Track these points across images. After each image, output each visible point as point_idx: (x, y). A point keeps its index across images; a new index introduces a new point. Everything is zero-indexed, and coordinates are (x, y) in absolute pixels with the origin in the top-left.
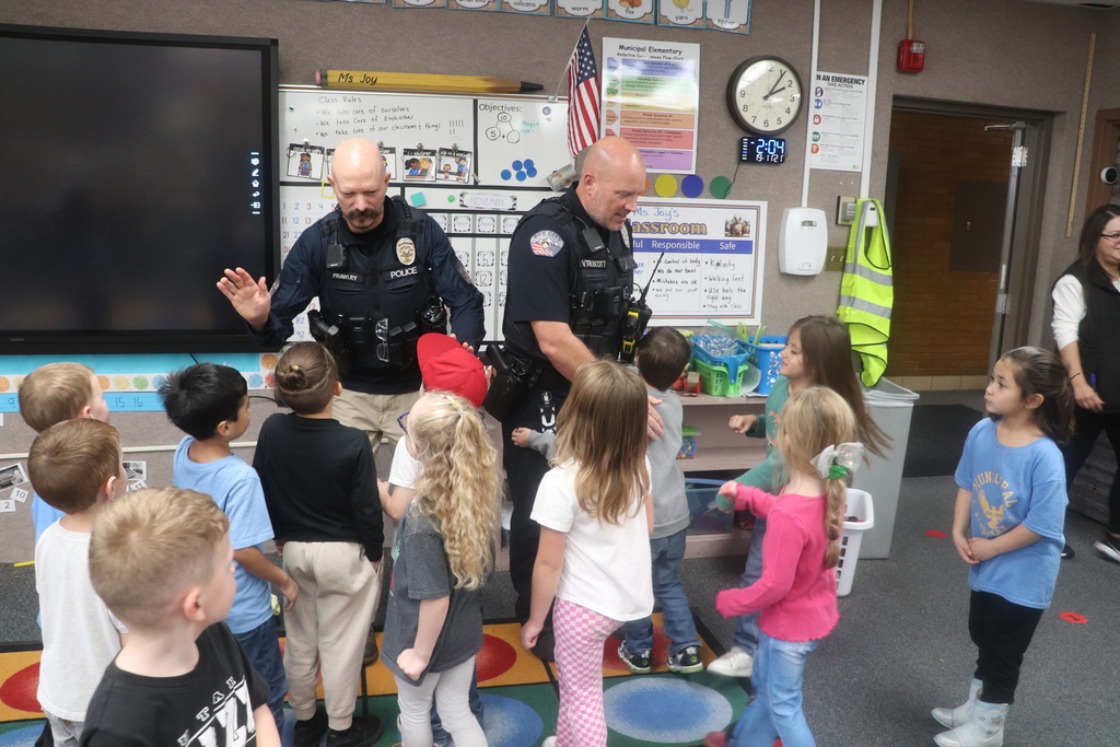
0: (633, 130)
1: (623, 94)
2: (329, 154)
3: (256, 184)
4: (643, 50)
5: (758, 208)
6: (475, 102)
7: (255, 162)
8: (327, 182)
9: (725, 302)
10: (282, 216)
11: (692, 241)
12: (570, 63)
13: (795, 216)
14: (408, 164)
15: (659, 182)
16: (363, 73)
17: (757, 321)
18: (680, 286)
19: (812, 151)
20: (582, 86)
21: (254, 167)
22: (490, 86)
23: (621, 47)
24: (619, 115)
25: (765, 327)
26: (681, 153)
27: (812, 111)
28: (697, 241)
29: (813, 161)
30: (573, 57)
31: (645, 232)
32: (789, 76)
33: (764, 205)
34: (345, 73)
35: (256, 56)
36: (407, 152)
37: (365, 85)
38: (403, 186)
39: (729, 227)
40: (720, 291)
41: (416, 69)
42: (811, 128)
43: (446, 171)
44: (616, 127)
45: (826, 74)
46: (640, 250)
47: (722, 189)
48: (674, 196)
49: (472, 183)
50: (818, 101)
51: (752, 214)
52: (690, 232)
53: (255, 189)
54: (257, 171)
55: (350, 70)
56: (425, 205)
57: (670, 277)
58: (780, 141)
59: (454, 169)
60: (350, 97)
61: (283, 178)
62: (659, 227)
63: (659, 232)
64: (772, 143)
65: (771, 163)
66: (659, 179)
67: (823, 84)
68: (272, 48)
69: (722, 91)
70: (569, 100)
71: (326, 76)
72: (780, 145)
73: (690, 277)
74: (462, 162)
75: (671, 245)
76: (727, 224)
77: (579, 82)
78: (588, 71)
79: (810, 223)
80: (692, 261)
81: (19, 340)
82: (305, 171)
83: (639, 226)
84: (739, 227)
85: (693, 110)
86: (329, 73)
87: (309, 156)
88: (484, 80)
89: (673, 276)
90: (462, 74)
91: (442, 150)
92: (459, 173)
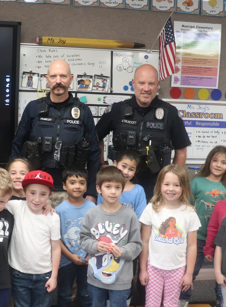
0: (188, 67)
1: (184, 49)
2: (41, 77)
3: (8, 91)
4: (194, 27)
6: (112, 52)
7: (8, 80)
8: (40, 90)
10: (19, 106)
11: (215, 122)
12: (160, 34)
14: (79, 82)
15: (200, 94)
16: (59, 38)
18: (209, 144)
20: (168, 46)
21: (7, 83)
22: (119, 44)
23: (183, 26)
24: (181, 59)
26: (211, 78)
28: (218, 122)
30: (162, 31)
31: (193, 117)
34: (50, 38)
35: (11, 30)
36: (79, 76)
37: (60, 44)
38: (76, 93)
41: (83, 36)
43: (97, 86)
44: (179, 65)
46: (188, 126)
48: (207, 100)
49: (109, 92)
52: (215, 118)
53: (7, 93)
54: (8, 84)
55: (52, 36)
56: (87, 102)
57: (204, 139)
59: (101, 85)
60: (52, 49)
61: (20, 88)
62: (199, 115)
63: (199, 117)
66: (201, 90)
68: (18, 26)
70: (160, 52)
71: (41, 40)
73: (214, 140)
74: (105, 82)
75: (205, 124)
77: (166, 44)
78: (171, 39)
80: (215, 132)
82: (29, 84)
83: (189, 114)
85: (217, 56)
86: (43, 38)
87: (32, 78)
88: (116, 42)
89: (206, 139)
90: (106, 39)
91: (95, 75)
92: (104, 87)
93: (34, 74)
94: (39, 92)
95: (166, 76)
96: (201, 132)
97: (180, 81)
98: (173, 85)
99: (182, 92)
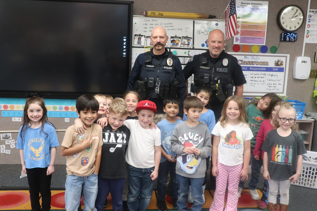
0: (245, 31)
1: (242, 18)
2: (147, 38)
3: (125, 47)
4: (249, 4)
5: (286, 57)
6: (194, 21)
8: (146, 47)
9: (274, 88)
10: (132, 57)
11: (263, 67)
12: (226, 9)
13: (299, 59)
14: (172, 41)
15: (253, 49)
16: (159, 12)
17: (285, 95)
18: (259, 82)
19: (306, 37)
20: (231, 17)
21: (124, 42)
22: (199, 16)
23: (242, 3)
24: (240, 26)
25: (287, 97)
26: (261, 38)
27: (307, 23)
28: (265, 68)
29: (306, 40)
30: (228, 7)
31: (248, 64)
32: (299, 11)
33: (288, 56)
36: (172, 37)
37: (159, 16)
38: (170, 48)
39: (276, 63)
40: (272, 84)
41: (175, 11)
42: (306, 29)
43: (184, 44)
44: (239, 30)
45: (313, 10)
46: (244, 70)
47: (274, 50)
48: (258, 53)
49: (192, 48)
50: (309, 19)
51: (284, 59)
52: (263, 65)
53: (124, 49)
54: (125, 43)
55: (154, 11)
56: (177, 55)
57: (255, 79)
58: (295, 34)
59: (187, 43)
60: (154, 20)
61: (133, 45)
62: (252, 63)
63: (252, 64)
64: (292, 35)
65: (291, 41)
66: (253, 47)
67: (311, 14)
68: (132, 4)
69: (275, 17)
70: (226, 21)
71: (147, 13)
72: (295, 35)
73: (262, 79)
74: (189, 41)
75: (256, 69)
76: (275, 62)
78: (234, 12)
79: (304, 62)
80: (263, 74)
81: (49, 94)
82: (139, 43)
83: (246, 63)
84: (279, 63)
85: (265, 23)
86: (148, 12)
87: (141, 38)
88: (197, 14)
89: (257, 79)
90: (190, 12)
91: (183, 37)
92: (188, 45)
93: (142, 36)
94: (146, 48)
95: (230, 37)
96: (253, 74)
97: (239, 41)
98: (235, 43)
99: (241, 48)
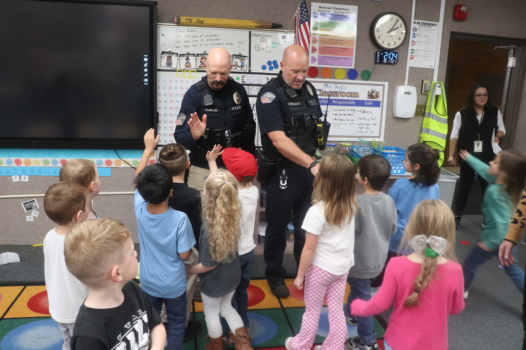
0: (325, 47)
1: (321, 30)
2: (180, 56)
3: (146, 70)
4: (330, 8)
5: (383, 85)
6: (250, 32)
7: (146, 60)
9: (367, 130)
10: (158, 85)
11: (352, 100)
12: (296, 14)
13: (401, 90)
15: (337, 73)
16: (197, 18)
17: (382, 139)
18: (345, 122)
19: (411, 59)
20: (302, 25)
21: (145, 62)
22: (257, 25)
23: (320, 7)
24: (318, 39)
25: (385, 142)
26: (347, 58)
27: (411, 39)
28: (354, 101)
29: (411, 63)
30: (297, 11)
31: (330, 96)
32: (401, 22)
33: (386, 84)
34: (188, 18)
35: (147, 9)
37: (198, 24)
39: (370, 94)
40: (365, 125)
41: (222, 17)
42: (410, 47)
43: (236, 66)
44: (317, 46)
45: (419, 21)
46: (323, 104)
47: (367, 76)
48: (344, 79)
49: (248, 71)
50: (414, 34)
51: (381, 88)
52: (351, 96)
53: (146, 73)
54: (146, 64)
55: (191, 16)
57: (341, 117)
58: (395, 53)
59: (240, 64)
60: (190, 30)
61: (159, 68)
62: (336, 93)
63: (336, 96)
64: (391, 54)
65: (390, 64)
66: (337, 70)
67: (417, 26)
68: (155, 6)
69: (368, 29)
70: (295, 32)
71: (179, 19)
72: (395, 55)
73: (350, 118)
74: (243, 61)
75: (342, 102)
76: (369, 92)
77: (300, 24)
78: (305, 18)
79: (408, 93)
80: (351, 110)
81: (35, 142)
82: (169, 64)
83: (326, 93)
84: (374, 94)
85: (354, 38)
86: (181, 18)
87: (171, 57)
88: (254, 22)
89: (342, 117)
90: (244, 19)
91: (234, 55)
92: (242, 66)
93: (173, 53)
94: (179, 71)
96: (338, 110)
97: (317, 61)
99: (320, 72)
